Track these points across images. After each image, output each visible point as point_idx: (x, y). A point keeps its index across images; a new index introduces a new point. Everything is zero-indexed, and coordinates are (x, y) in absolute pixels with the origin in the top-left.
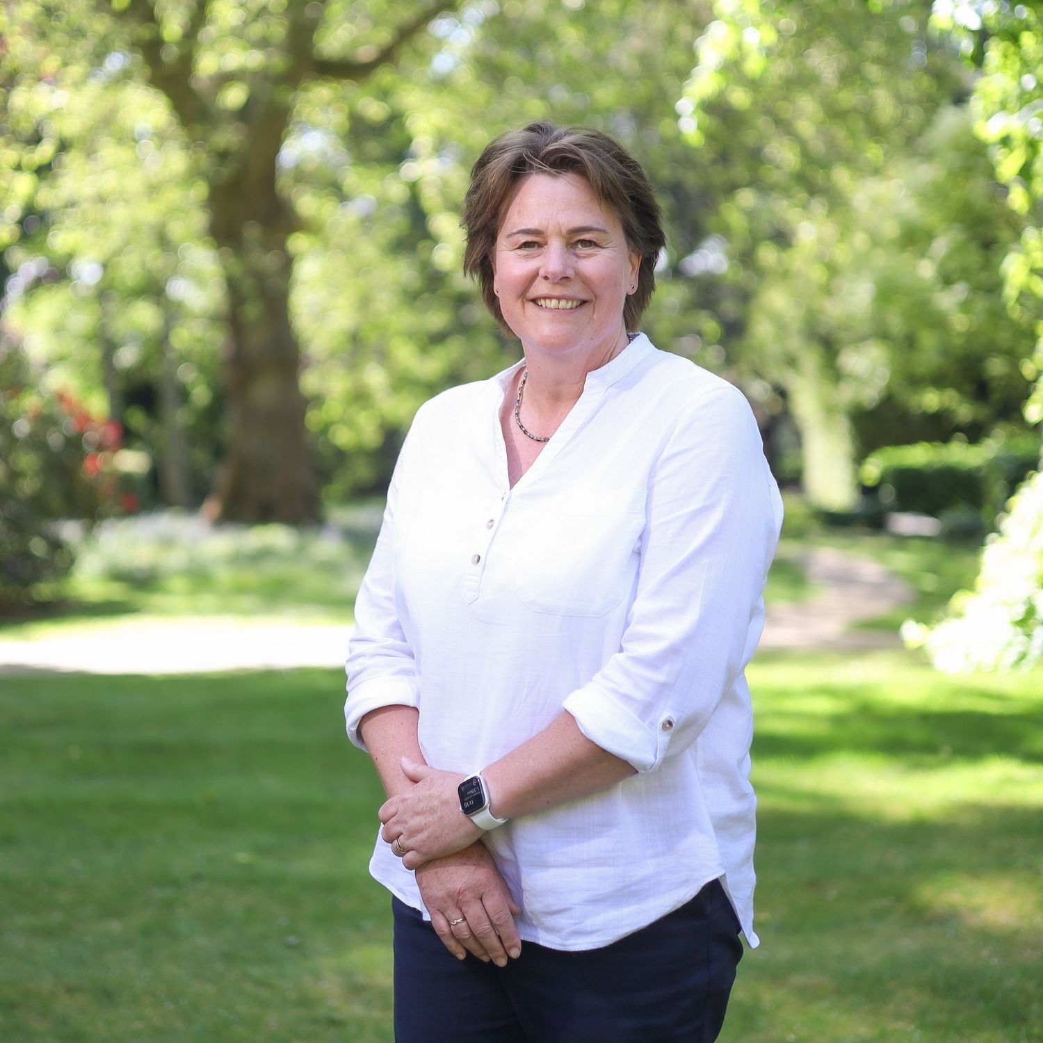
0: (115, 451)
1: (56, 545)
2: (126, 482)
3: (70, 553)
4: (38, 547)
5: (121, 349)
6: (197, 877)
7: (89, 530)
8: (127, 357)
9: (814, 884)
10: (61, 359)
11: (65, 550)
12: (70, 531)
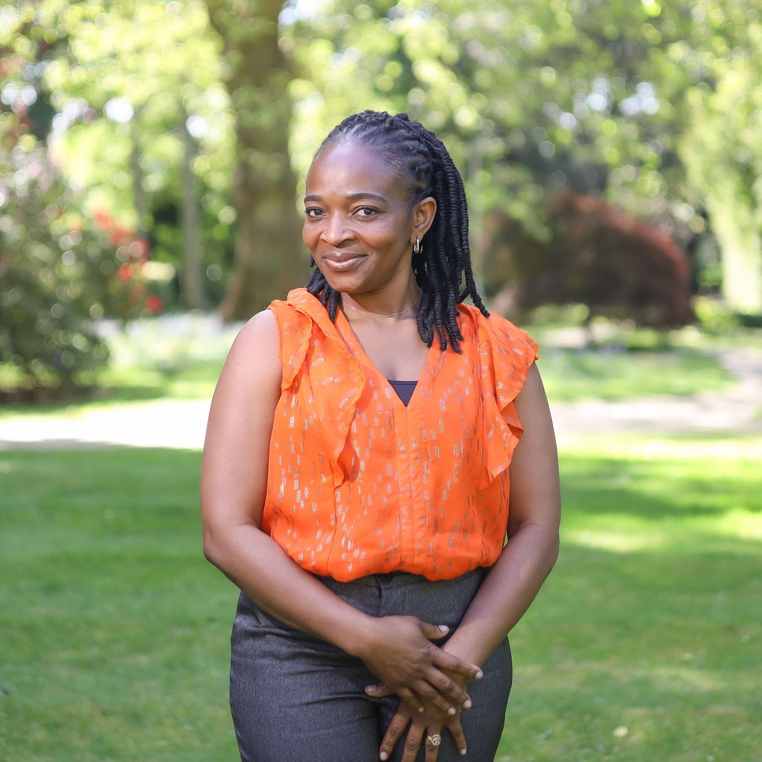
0: (143, 263)
1: (94, 341)
2: (153, 287)
3: (106, 347)
4: (79, 342)
5: (149, 176)
6: (211, 620)
7: (123, 328)
8: (155, 182)
9: (731, 629)
10: (98, 184)
11: (101, 345)
12: (107, 330)
